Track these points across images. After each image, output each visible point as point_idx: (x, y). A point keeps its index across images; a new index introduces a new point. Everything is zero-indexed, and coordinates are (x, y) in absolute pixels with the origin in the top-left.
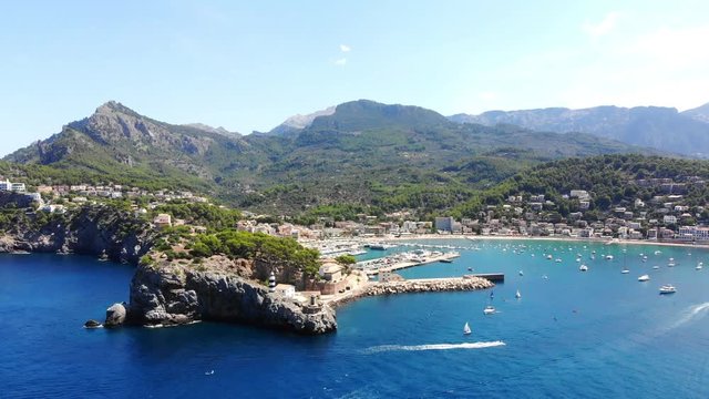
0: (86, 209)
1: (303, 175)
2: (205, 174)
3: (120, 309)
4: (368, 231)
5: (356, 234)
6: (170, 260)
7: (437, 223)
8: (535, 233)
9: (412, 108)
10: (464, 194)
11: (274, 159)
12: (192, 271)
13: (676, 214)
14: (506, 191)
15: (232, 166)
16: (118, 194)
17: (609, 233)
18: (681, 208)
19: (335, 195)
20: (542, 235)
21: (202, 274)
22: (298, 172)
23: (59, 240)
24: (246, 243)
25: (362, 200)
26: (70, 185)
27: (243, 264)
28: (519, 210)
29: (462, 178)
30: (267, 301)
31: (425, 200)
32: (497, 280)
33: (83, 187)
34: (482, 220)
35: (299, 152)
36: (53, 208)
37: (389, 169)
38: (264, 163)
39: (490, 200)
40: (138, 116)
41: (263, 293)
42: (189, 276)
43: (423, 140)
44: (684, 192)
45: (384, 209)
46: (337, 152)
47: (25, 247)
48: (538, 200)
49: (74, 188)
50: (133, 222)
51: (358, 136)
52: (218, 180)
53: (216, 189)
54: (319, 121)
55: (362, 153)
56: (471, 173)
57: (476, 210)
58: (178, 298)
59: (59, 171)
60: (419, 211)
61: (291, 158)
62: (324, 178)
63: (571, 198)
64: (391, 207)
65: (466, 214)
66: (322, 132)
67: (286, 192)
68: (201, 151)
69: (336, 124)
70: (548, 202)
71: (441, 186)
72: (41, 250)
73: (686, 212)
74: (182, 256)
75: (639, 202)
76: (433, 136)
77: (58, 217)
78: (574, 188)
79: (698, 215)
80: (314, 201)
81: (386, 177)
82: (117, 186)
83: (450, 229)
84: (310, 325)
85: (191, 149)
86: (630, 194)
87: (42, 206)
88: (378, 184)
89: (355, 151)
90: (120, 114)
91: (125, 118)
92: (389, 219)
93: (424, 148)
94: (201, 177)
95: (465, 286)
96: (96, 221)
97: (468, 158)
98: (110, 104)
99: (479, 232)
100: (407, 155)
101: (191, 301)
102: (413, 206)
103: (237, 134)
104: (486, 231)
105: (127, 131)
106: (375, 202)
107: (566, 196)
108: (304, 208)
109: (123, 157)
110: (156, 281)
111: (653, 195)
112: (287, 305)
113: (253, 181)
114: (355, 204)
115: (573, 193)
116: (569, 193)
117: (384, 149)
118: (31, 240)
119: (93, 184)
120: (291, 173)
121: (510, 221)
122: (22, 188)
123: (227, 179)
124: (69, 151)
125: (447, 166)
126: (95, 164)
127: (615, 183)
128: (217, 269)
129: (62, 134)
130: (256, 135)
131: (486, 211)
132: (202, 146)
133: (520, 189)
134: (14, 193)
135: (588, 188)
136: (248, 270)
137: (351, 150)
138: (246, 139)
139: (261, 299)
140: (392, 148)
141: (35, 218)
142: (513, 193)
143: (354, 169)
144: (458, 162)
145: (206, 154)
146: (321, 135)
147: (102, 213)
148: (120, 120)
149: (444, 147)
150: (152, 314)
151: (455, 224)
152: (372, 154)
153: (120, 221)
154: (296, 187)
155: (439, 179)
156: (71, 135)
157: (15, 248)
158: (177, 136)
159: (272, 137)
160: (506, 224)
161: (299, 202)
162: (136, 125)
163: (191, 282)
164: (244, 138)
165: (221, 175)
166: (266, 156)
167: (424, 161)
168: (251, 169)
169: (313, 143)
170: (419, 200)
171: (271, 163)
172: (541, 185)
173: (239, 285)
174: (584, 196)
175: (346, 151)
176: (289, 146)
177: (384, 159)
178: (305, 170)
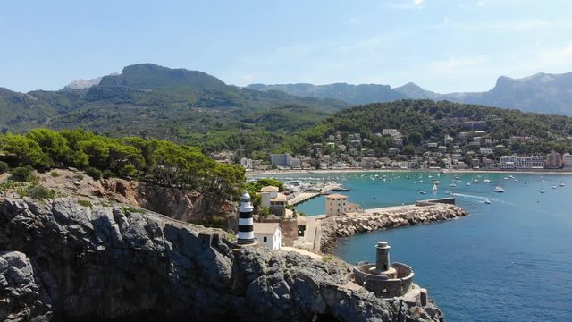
1: (96, 125)
7: (273, 160)
8: (367, 167)
11: (63, 112)
13: (489, 146)
15: (19, 118)
17: (435, 165)
18: (490, 141)
20: (375, 168)
22: (90, 123)
28: (343, 147)
31: (243, 142)
35: (88, 106)
37: (190, 119)
38: (52, 115)
44: (485, 129)
46: (130, 107)
48: (355, 138)
51: (149, 93)
55: (154, 107)
56: (268, 124)
57: (306, 147)
61: (82, 111)
63: (384, 136)
64: (209, 150)
70: (366, 140)
73: (498, 144)
75: (448, 138)
78: (385, 127)
79: (509, 146)
81: (189, 125)
83: (287, 165)
86: (437, 131)
88: (184, 132)
89: (147, 105)
99: (317, 167)
100: (200, 110)
102: (232, 149)
104: (324, 165)
107: (379, 135)
111: (459, 131)
115: (385, 131)
116: (381, 132)
117: (177, 105)
120: (84, 124)
131: (314, 148)
133: (337, 129)
135: (397, 127)
137: (144, 105)
140: (185, 104)
152: (166, 108)
160: (338, 159)
166: (54, 110)
168: (39, 122)
169: (103, 97)
171: (60, 116)
172: (355, 125)
174: (395, 134)
175: (139, 105)
176: (78, 101)
177: (179, 112)
178: (97, 122)
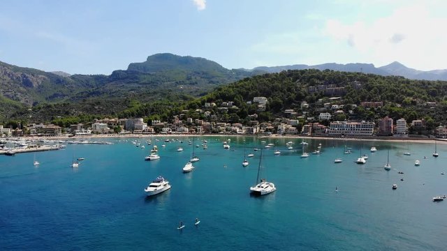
7: (126, 125)
9: (199, 59)
13: (331, 111)
17: (270, 130)
18: (337, 106)
44: (343, 94)
48: (227, 106)
63: (253, 104)
68: (35, 85)
70: (234, 107)
73: (341, 109)
75: (305, 104)
78: (256, 95)
79: (351, 112)
86: (300, 98)
93: (196, 83)
100: (182, 87)
107: (250, 102)
111: (317, 99)
115: (255, 99)
116: (252, 100)
117: (168, 83)
127: (289, 90)
132: (37, 82)
133: (217, 97)
135: (267, 95)
145: (39, 87)
172: (232, 93)
174: (263, 101)
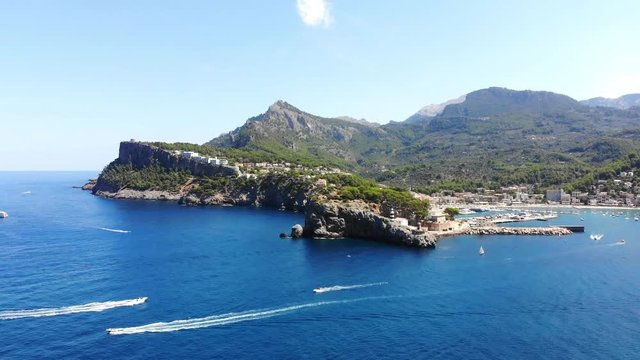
0: (270, 176)
1: (431, 157)
2: (349, 157)
3: (300, 228)
4: (482, 199)
5: (471, 202)
6: (329, 199)
7: (548, 195)
8: (638, 204)
9: (542, 94)
10: (582, 171)
11: (407, 144)
12: (342, 206)
14: (618, 167)
15: (372, 150)
16: (288, 169)
19: (458, 173)
21: (348, 209)
22: (426, 154)
23: (253, 197)
24: (376, 193)
25: (484, 177)
26: (255, 163)
27: (374, 207)
28: (629, 184)
29: (586, 159)
30: (389, 226)
32: (578, 230)
33: (264, 164)
34: (592, 192)
35: (429, 137)
36: (248, 176)
37: (513, 150)
38: (397, 146)
39: (603, 176)
40: (299, 112)
41: (386, 222)
42: (340, 209)
43: (552, 123)
45: (503, 185)
46: (465, 136)
47: (230, 202)
49: (257, 165)
50: (302, 184)
51: (486, 121)
52: (359, 162)
53: (358, 169)
54: (450, 108)
55: (489, 136)
56: (595, 154)
57: (587, 184)
58: (334, 222)
59: (246, 152)
60: (536, 186)
61: (421, 142)
62: (451, 159)
64: (509, 183)
65: (577, 188)
66: (452, 119)
67: (414, 170)
68: (347, 139)
69: (466, 110)
71: (562, 165)
72: (241, 204)
74: (335, 198)
76: (561, 119)
77: (252, 181)
80: (438, 177)
81: (510, 157)
82: (288, 164)
83: (559, 200)
84: (416, 241)
85: (339, 137)
87: (240, 175)
88: (501, 164)
89: (481, 134)
90: (286, 111)
91: (290, 113)
92: (504, 192)
93: (552, 131)
94: (347, 159)
95: (546, 232)
96: (277, 184)
97: (594, 140)
98: (279, 103)
99: (586, 202)
100: (534, 138)
101: (342, 225)
102: (530, 182)
103: (376, 124)
104: (594, 201)
105: (291, 124)
106: (497, 179)
108: (429, 183)
109: (289, 143)
110: (321, 211)
112: (401, 229)
113: (387, 163)
114: (477, 181)
117: (512, 132)
118: (235, 197)
119: (271, 162)
120: (421, 155)
121: (619, 194)
122: (226, 163)
123: (368, 161)
124: (252, 139)
125: (573, 148)
126: (270, 149)
128: (357, 207)
129: (245, 126)
130: (392, 124)
131: (597, 185)
132: (348, 134)
133: (632, 166)
134: (221, 166)
136: (377, 210)
137: (478, 134)
138: (384, 127)
139: (385, 225)
140: (519, 131)
141: (237, 183)
142: (625, 169)
143: (481, 151)
144: (583, 144)
145: (351, 141)
146: (451, 121)
147: (281, 179)
148: (286, 116)
149: (573, 130)
150: (318, 231)
151: (564, 195)
152: (499, 137)
153: (293, 184)
154: (424, 166)
155: (562, 159)
156: (253, 127)
157: (225, 202)
158: (328, 127)
159: (406, 125)
160: (614, 197)
161: (426, 178)
162: (298, 119)
163: (341, 213)
164: (381, 127)
165: (362, 157)
166: (399, 142)
167: (551, 143)
168: (387, 153)
169: (442, 128)
170: (536, 177)
171: (403, 147)
173: (371, 216)
175: (474, 135)
176: (421, 132)
177: (510, 141)
178: (433, 153)
